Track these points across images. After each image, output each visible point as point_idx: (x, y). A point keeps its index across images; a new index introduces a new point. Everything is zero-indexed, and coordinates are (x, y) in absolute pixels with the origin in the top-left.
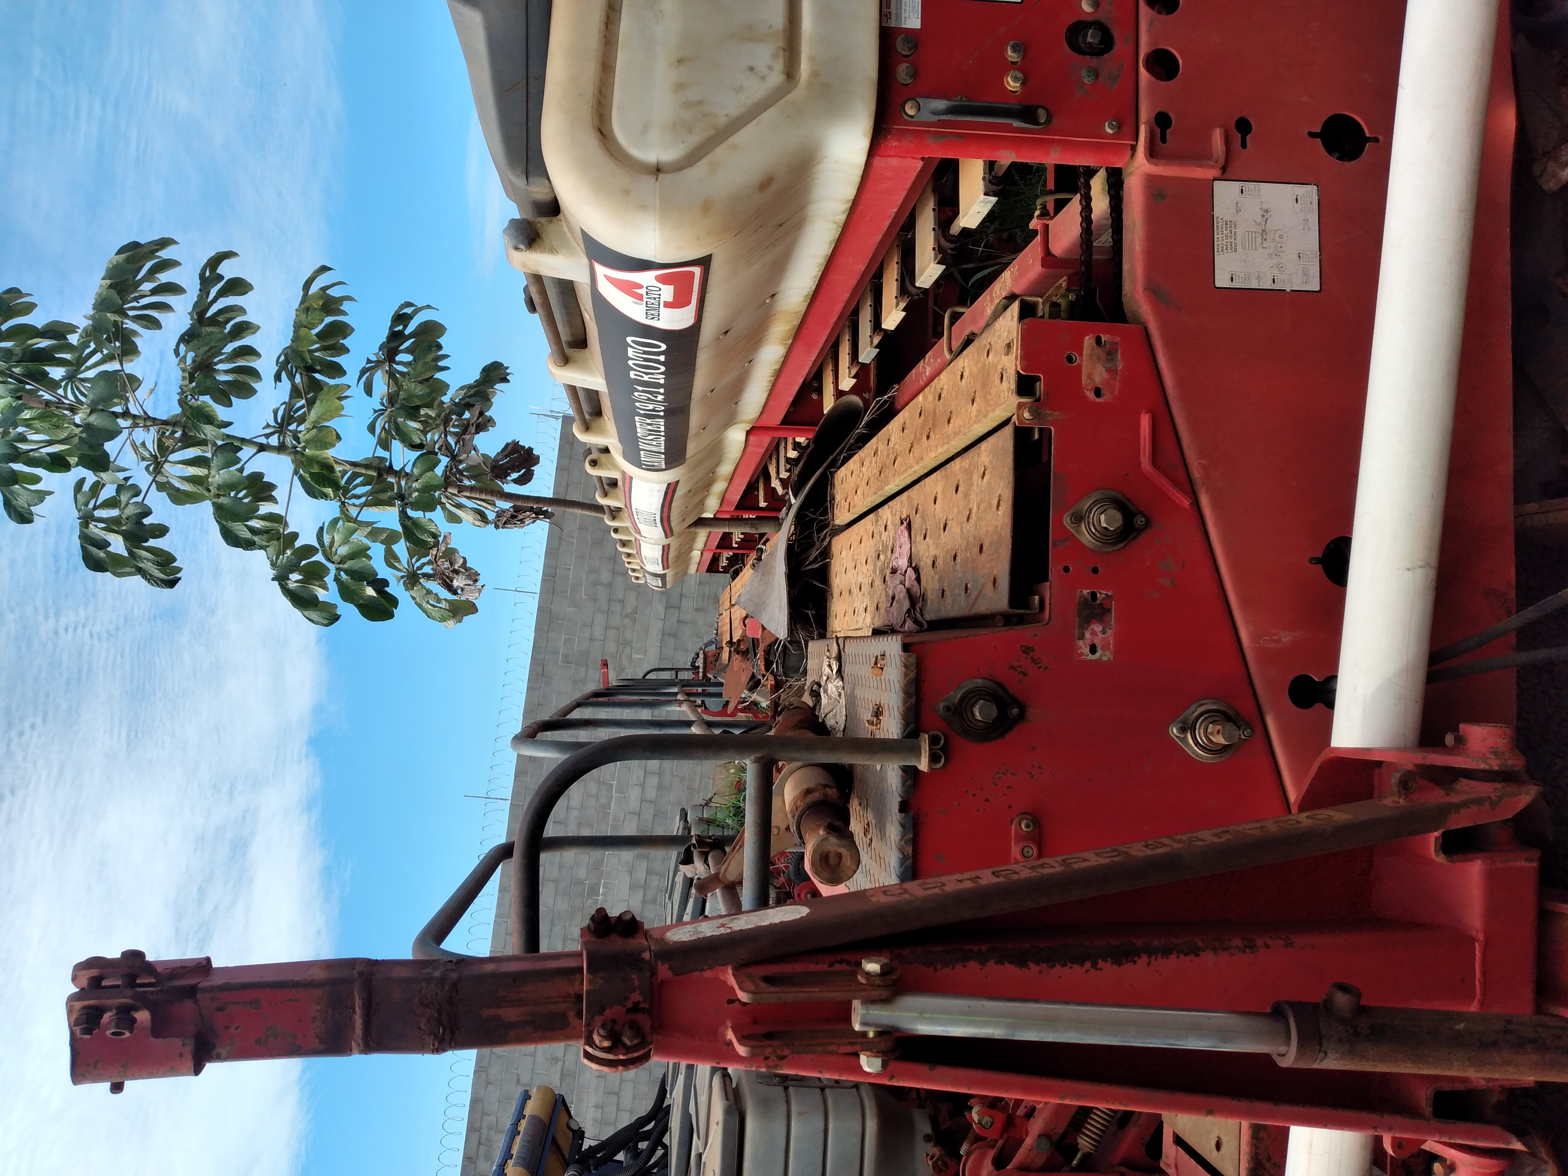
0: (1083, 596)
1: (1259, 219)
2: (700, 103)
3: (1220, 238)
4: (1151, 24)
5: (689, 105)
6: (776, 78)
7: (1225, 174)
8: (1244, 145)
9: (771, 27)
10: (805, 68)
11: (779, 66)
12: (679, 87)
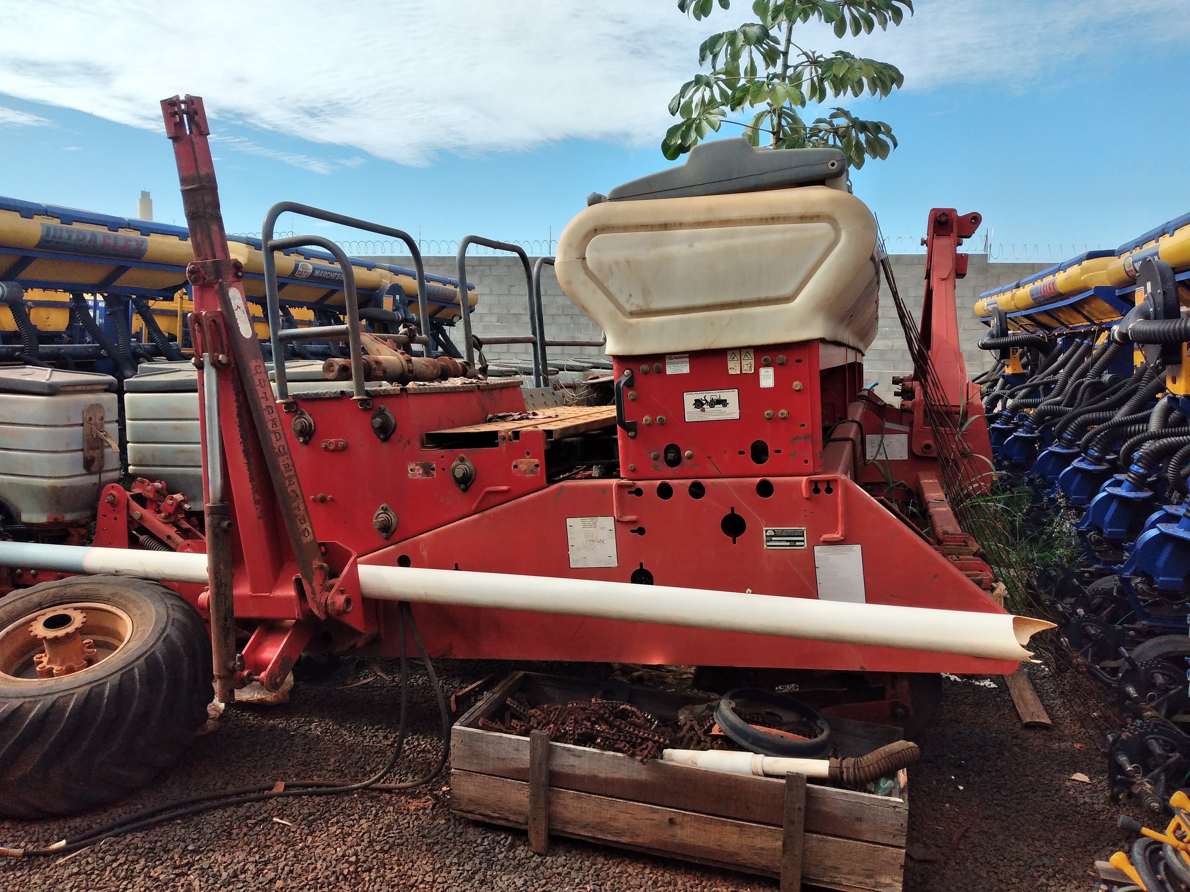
0: (432, 464)
1: (599, 538)
2: (612, 273)
3: (587, 520)
4: (684, 485)
5: (610, 269)
6: (629, 307)
7: (617, 522)
8: (632, 531)
9: (651, 302)
10: (634, 320)
11: (634, 308)
12: (617, 263)
